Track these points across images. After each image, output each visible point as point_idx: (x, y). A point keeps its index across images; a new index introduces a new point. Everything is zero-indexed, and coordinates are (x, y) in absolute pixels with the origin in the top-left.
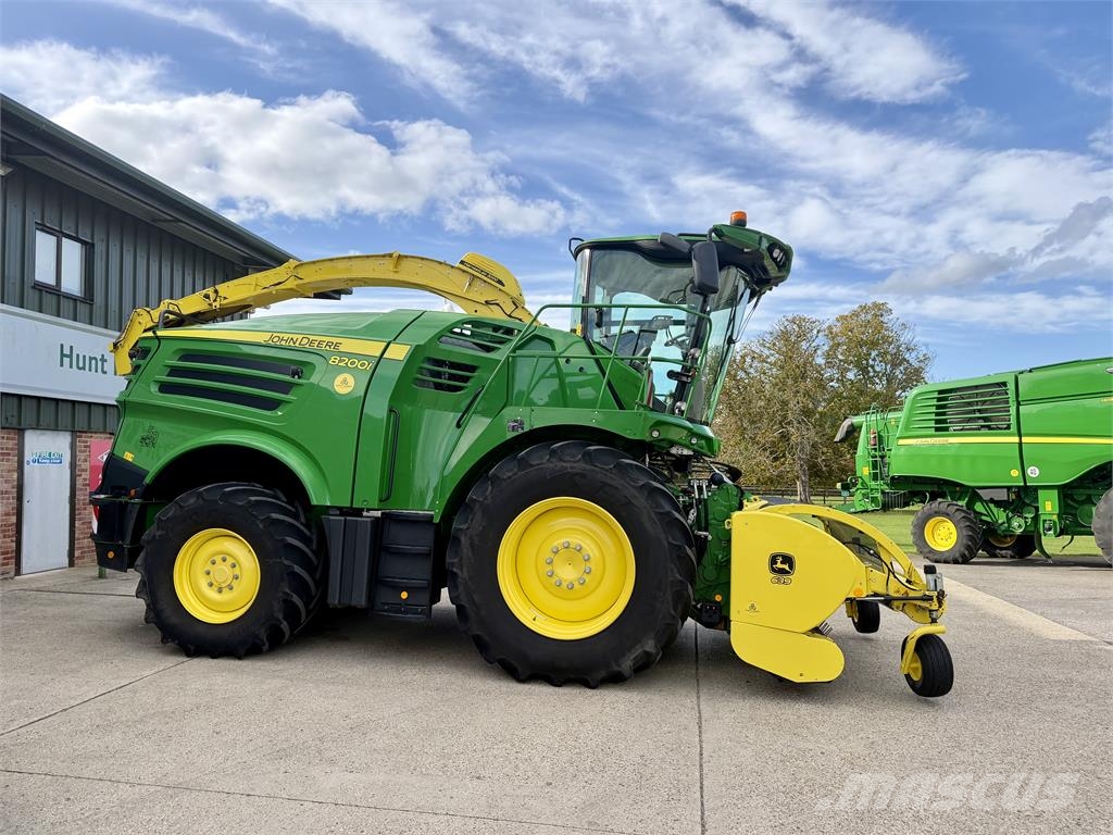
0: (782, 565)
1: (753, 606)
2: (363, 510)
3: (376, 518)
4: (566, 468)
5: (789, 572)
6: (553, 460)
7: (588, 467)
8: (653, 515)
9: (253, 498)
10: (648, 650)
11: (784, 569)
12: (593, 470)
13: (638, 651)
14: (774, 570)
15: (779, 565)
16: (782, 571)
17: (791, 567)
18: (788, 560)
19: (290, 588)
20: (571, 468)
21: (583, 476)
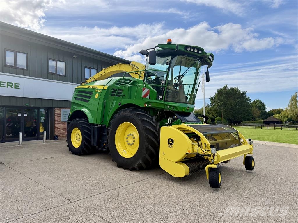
0: (171, 142)
1: (164, 153)
2: (98, 125)
3: (100, 126)
4: (126, 115)
5: (172, 144)
6: (124, 113)
7: (131, 114)
8: (142, 126)
9: (80, 121)
10: (140, 162)
11: (171, 143)
12: (131, 115)
13: (138, 163)
14: (169, 143)
15: (170, 142)
16: (171, 144)
17: (173, 143)
18: (172, 140)
19: (85, 141)
20: (127, 114)
21: (129, 116)
